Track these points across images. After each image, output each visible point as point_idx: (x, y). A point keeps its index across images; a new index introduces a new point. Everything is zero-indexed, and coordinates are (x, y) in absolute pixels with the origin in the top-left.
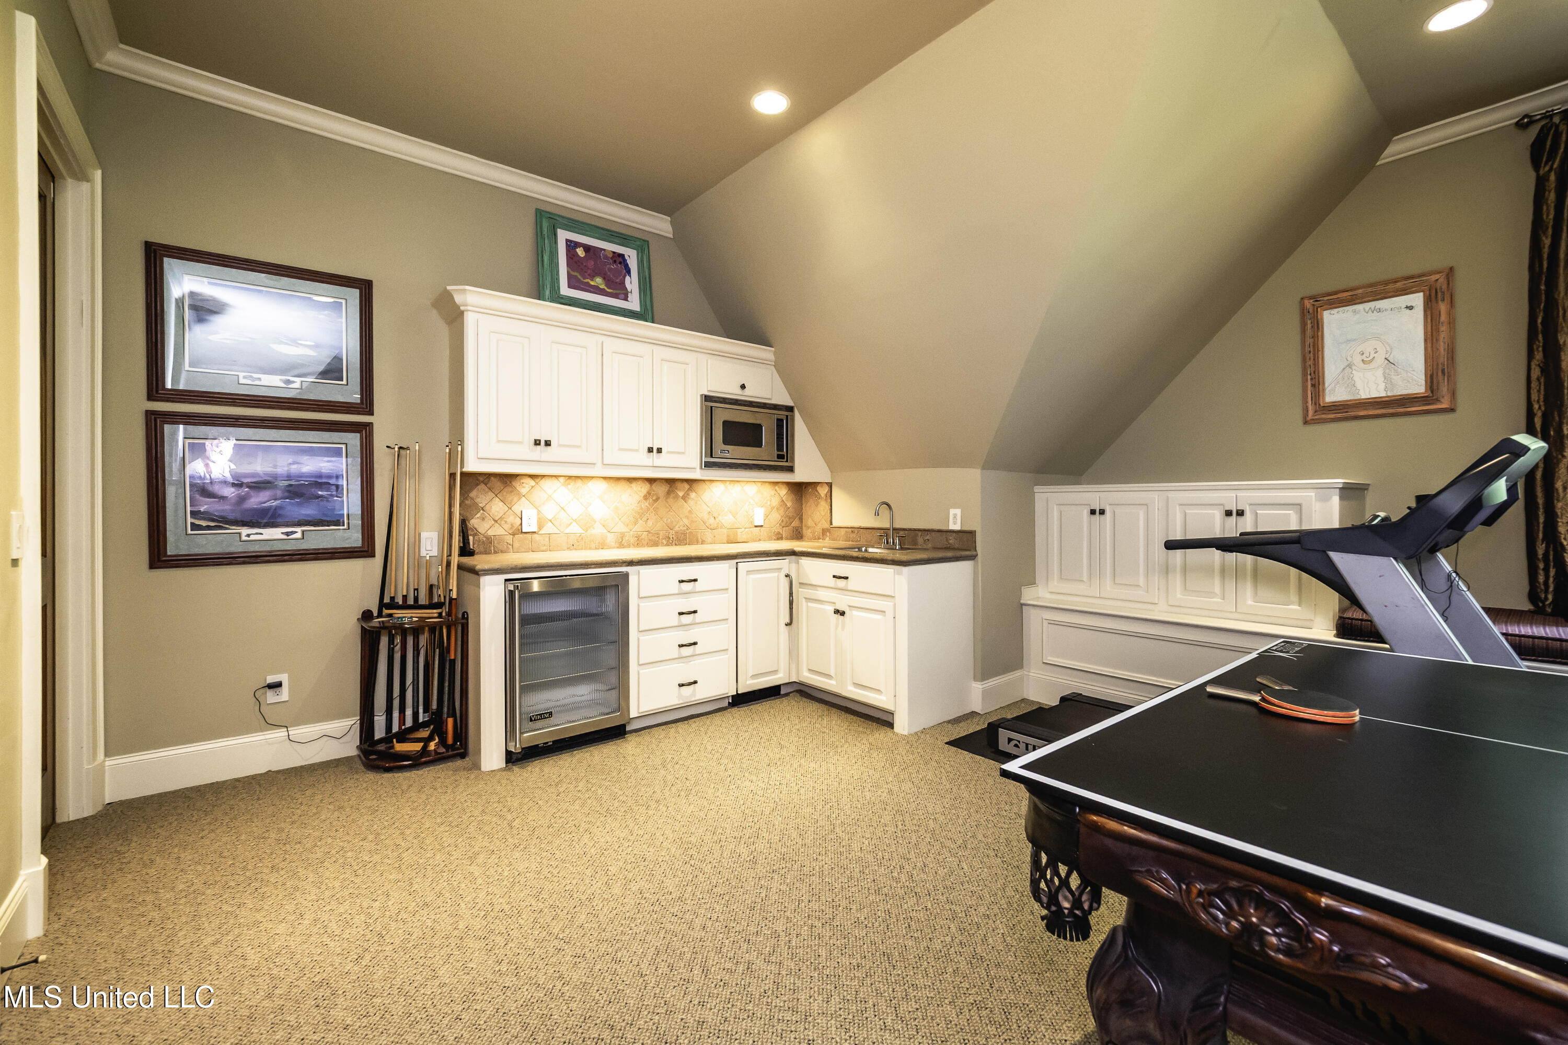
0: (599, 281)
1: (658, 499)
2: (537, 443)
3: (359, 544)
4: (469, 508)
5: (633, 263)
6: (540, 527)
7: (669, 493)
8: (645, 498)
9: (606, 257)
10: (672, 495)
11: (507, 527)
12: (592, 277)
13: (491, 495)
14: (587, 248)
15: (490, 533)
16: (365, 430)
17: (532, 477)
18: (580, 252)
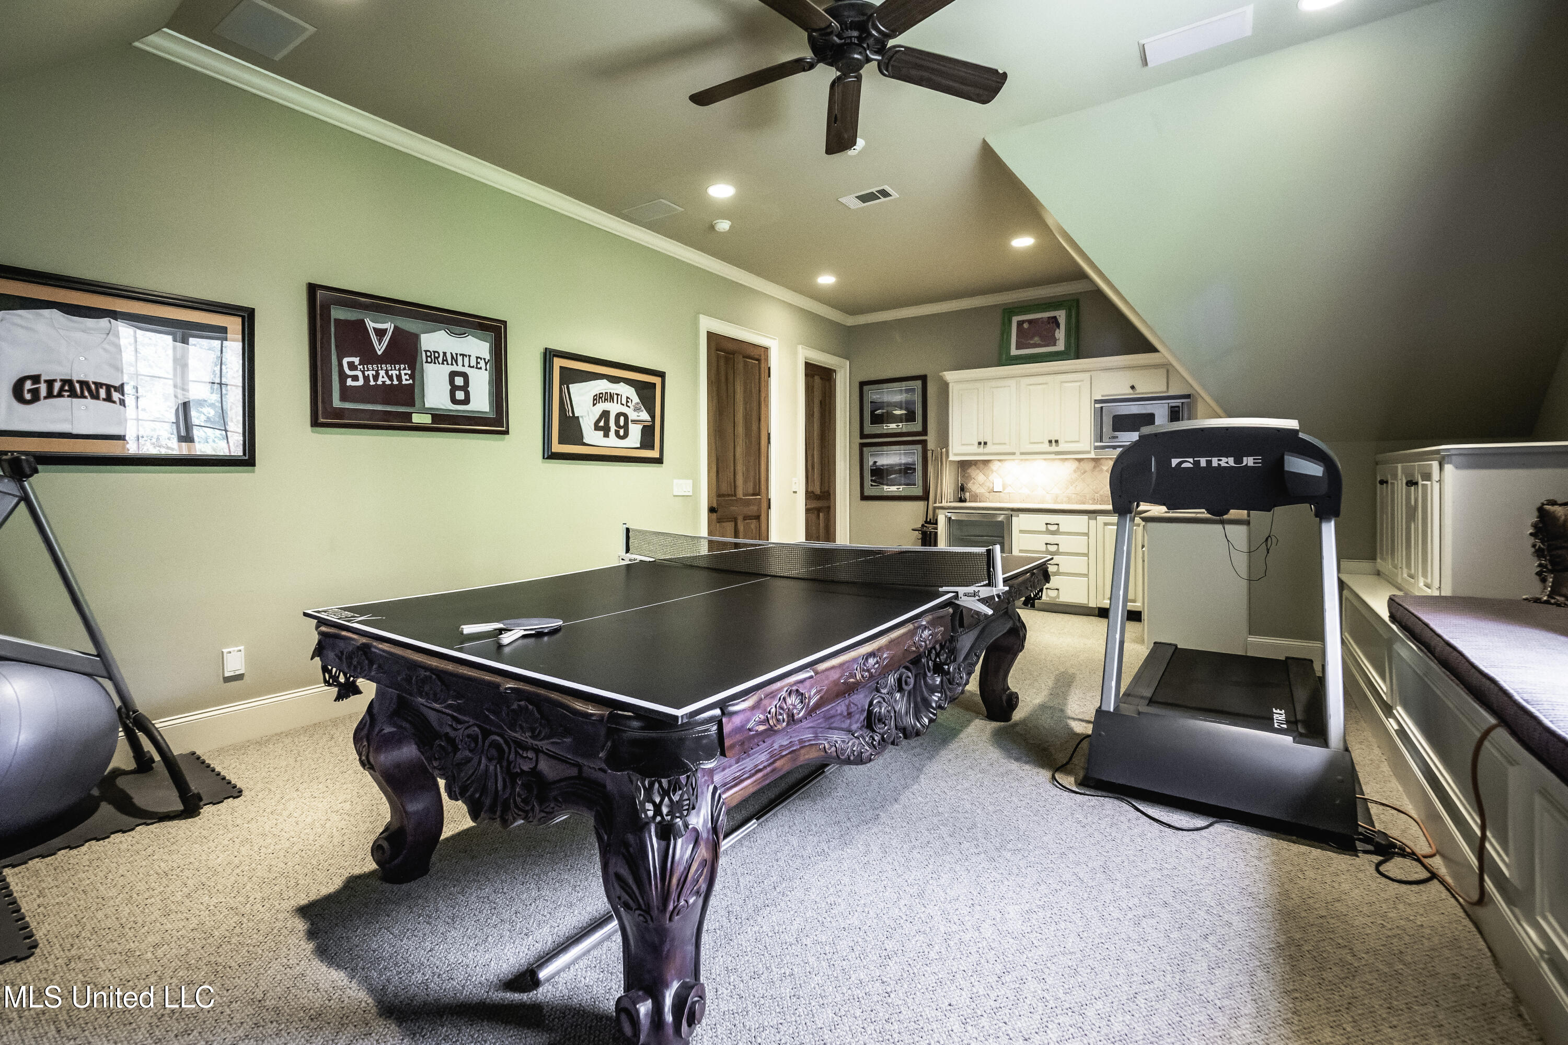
0: (1037, 340)
1: (1085, 472)
2: (980, 443)
3: (921, 494)
4: (967, 477)
5: (1062, 321)
6: (1004, 489)
7: (1095, 467)
8: (1075, 471)
9: (1043, 322)
10: (1097, 469)
11: (986, 488)
12: (1032, 338)
13: (978, 471)
14: (1030, 322)
15: (978, 491)
16: (924, 443)
17: (999, 460)
18: (1026, 326)
